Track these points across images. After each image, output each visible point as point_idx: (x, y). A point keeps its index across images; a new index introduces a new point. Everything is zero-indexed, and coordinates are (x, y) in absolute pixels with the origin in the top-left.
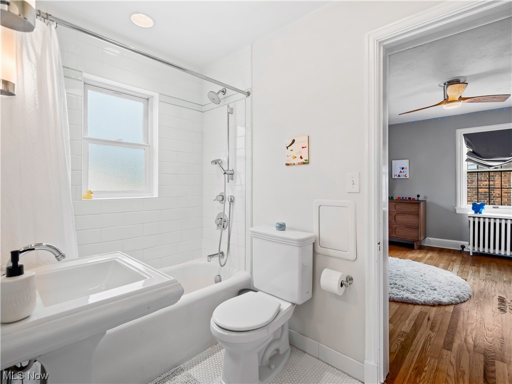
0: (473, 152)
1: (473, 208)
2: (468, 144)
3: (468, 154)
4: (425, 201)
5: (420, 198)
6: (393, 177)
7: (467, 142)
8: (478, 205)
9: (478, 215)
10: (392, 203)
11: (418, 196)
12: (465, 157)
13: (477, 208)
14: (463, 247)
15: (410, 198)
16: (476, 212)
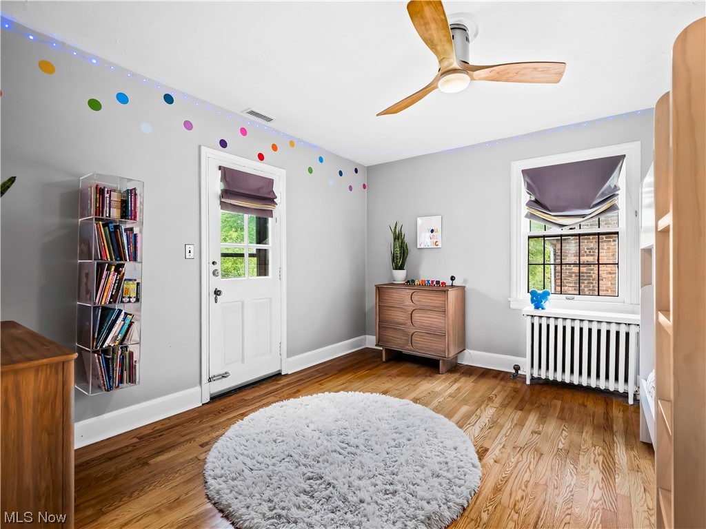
0: (536, 202)
1: (533, 301)
2: (530, 188)
3: (529, 204)
4: (463, 288)
5: (456, 283)
6: (419, 247)
7: (528, 183)
8: (539, 294)
9: (539, 312)
10: (408, 291)
11: (453, 278)
12: (525, 210)
13: (538, 300)
14: (517, 368)
15: (438, 282)
16: (537, 307)
